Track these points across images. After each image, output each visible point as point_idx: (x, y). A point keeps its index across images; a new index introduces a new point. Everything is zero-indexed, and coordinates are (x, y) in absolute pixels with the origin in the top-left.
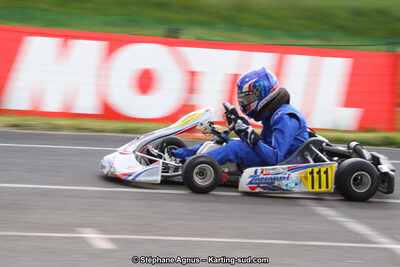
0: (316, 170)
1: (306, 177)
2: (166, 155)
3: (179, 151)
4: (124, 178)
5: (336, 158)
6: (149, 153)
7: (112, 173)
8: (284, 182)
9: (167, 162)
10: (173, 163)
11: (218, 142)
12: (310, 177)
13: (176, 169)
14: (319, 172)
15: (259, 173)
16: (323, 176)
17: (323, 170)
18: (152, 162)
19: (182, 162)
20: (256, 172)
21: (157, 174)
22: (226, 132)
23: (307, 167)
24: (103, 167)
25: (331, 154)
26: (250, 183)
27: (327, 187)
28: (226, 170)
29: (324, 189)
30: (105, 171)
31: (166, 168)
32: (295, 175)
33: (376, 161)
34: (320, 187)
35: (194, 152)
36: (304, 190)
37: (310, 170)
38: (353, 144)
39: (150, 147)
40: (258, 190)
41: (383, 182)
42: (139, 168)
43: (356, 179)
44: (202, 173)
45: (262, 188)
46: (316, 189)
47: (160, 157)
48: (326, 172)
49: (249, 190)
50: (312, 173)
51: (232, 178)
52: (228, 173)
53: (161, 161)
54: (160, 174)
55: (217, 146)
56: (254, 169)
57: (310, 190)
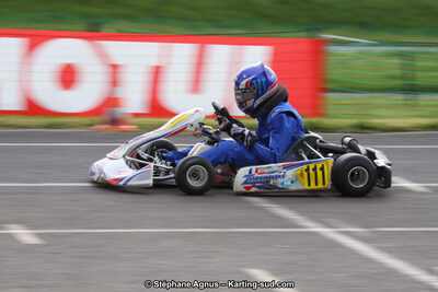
0: (312, 166)
1: (302, 175)
2: (156, 159)
3: (170, 154)
4: (115, 183)
5: (330, 155)
6: (139, 157)
7: (103, 179)
8: (280, 180)
9: (158, 164)
10: (164, 166)
11: (209, 143)
12: (305, 174)
13: (167, 172)
14: (315, 169)
15: (253, 172)
16: (320, 173)
17: (319, 166)
18: (142, 166)
19: (174, 165)
20: (250, 172)
21: (148, 178)
22: (217, 133)
23: (302, 164)
24: (93, 174)
25: (325, 151)
26: (245, 183)
27: (324, 184)
28: (219, 171)
29: (320, 186)
30: (95, 178)
31: (157, 171)
32: (290, 173)
33: (372, 156)
34: (317, 184)
35: (185, 154)
36: (300, 187)
37: (305, 167)
38: (347, 140)
39: (140, 151)
40: (253, 190)
41: (380, 176)
42: (129, 172)
43: (352, 174)
44: (195, 175)
45: (258, 187)
46: (313, 186)
47: (151, 160)
48: (322, 169)
49: (244, 190)
50: (307, 170)
51: (226, 179)
52: (221, 174)
53: (152, 164)
54: (152, 178)
55: (209, 147)
56: (249, 168)
57: (307, 187)
